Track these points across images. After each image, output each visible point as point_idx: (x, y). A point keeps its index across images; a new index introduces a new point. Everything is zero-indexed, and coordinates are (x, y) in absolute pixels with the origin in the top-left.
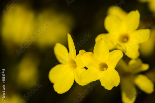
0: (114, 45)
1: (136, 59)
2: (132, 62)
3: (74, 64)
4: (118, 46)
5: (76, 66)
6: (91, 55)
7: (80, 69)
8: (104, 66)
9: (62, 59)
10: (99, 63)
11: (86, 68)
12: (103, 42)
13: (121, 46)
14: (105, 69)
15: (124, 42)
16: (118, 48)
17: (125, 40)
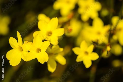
0: (44, 38)
1: (56, 46)
2: (53, 47)
3: (21, 49)
4: (46, 38)
5: (22, 50)
6: (32, 44)
7: (25, 52)
8: (39, 50)
9: (14, 46)
10: (36, 48)
11: (29, 51)
12: (38, 36)
13: (48, 38)
14: (39, 52)
15: (49, 35)
16: (46, 39)
17: (50, 34)
